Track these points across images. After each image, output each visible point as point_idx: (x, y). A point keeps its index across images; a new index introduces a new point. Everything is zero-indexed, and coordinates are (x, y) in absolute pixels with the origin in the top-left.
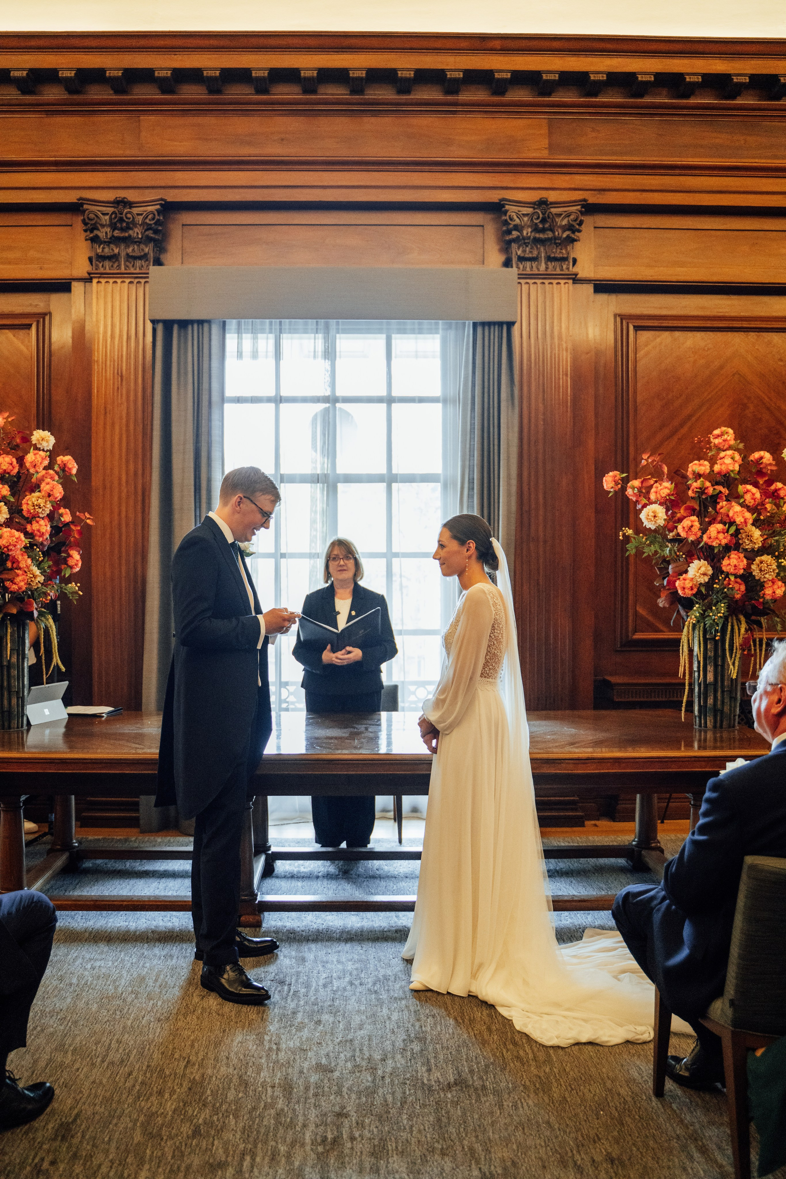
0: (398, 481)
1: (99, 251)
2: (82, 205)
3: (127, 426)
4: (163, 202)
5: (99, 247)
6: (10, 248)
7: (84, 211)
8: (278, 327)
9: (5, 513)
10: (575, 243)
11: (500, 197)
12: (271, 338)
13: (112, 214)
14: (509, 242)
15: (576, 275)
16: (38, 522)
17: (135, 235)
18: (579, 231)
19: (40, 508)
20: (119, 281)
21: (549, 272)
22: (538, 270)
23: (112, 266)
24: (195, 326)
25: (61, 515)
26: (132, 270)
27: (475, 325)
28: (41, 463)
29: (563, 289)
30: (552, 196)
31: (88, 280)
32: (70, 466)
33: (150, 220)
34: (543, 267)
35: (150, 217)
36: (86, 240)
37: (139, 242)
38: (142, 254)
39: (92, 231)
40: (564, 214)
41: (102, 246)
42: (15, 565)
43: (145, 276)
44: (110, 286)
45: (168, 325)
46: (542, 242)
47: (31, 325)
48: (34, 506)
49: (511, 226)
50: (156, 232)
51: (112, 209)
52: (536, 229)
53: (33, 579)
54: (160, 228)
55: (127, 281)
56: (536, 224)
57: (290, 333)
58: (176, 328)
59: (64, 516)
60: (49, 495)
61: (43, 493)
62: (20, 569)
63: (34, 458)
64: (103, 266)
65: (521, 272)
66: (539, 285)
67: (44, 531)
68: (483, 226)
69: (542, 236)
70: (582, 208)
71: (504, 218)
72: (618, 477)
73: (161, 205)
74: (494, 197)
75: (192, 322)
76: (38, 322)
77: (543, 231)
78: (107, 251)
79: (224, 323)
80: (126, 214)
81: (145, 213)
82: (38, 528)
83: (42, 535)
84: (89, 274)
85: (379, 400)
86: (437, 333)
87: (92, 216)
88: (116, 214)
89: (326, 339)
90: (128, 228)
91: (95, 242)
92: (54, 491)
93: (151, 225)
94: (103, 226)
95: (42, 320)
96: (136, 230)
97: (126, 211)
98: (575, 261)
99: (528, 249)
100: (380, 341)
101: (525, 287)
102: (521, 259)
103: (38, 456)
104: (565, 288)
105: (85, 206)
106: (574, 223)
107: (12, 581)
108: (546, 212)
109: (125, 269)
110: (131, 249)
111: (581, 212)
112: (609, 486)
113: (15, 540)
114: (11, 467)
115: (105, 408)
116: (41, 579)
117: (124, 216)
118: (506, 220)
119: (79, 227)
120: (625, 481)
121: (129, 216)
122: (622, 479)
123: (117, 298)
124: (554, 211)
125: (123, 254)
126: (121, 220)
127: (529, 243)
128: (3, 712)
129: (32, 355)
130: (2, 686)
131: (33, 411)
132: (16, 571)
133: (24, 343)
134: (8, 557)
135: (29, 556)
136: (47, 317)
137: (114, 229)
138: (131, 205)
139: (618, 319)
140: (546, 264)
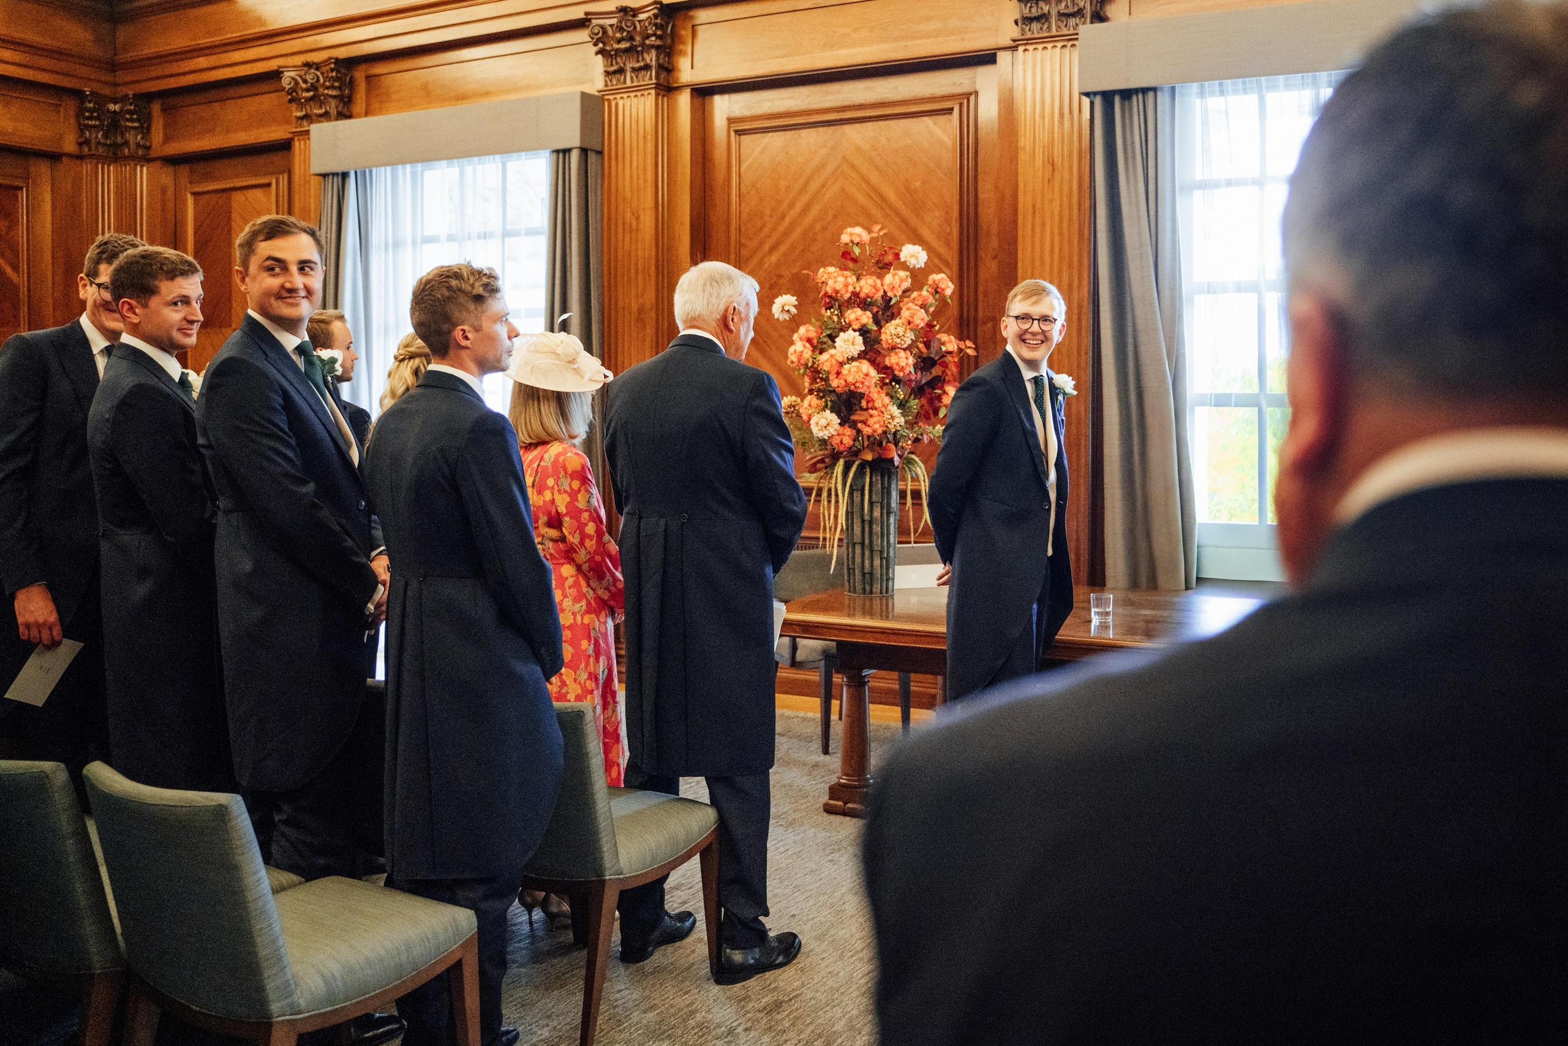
1: (1028, 11)
3: (1060, 227)
5: (1026, 6)
6: (928, 19)
9: (859, 344)
12: (1253, 99)
16: (896, 353)
20: (1049, 46)
23: (1041, 29)
24: (1140, 96)
25: (944, 344)
26: (1065, 31)
28: (901, 284)
31: (1013, 48)
32: (944, 287)
38: (1076, 9)
41: (1029, 5)
42: (870, 405)
43: (1079, 37)
44: (1039, 53)
45: (1107, 97)
47: (952, 109)
48: (893, 336)
53: (891, 421)
55: (1060, 45)
58: (1117, 99)
59: (948, 345)
60: (909, 323)
62: (876, 409)
63: (892, 280)
64: (1030, 30)
67: (903, 364)
75: (1136, 91)
76: (961, 105)
78: (1035, 11)
79: (1175, 90)
82: (897, 360)
83: (902, 369)
91: (1022, 2)
92: (915, 317)
95: (966, 101)
103: (899, 276)
107: (864, 422)
109: (1057, 31)
110: (1063, 4)
113: (863, 376)
114: (874, 291)
115: (1034, 206)
116: (901, 419)
123: (1048, 67)
125: (1054, 13)
128: (864, 574)
129: (954, 146)
130: (863, 544)
131: (955, 213)
132: (871, 411)
133: (944, 131)
134: (862, 396)
135: (887, 394)
136: (972, 98)
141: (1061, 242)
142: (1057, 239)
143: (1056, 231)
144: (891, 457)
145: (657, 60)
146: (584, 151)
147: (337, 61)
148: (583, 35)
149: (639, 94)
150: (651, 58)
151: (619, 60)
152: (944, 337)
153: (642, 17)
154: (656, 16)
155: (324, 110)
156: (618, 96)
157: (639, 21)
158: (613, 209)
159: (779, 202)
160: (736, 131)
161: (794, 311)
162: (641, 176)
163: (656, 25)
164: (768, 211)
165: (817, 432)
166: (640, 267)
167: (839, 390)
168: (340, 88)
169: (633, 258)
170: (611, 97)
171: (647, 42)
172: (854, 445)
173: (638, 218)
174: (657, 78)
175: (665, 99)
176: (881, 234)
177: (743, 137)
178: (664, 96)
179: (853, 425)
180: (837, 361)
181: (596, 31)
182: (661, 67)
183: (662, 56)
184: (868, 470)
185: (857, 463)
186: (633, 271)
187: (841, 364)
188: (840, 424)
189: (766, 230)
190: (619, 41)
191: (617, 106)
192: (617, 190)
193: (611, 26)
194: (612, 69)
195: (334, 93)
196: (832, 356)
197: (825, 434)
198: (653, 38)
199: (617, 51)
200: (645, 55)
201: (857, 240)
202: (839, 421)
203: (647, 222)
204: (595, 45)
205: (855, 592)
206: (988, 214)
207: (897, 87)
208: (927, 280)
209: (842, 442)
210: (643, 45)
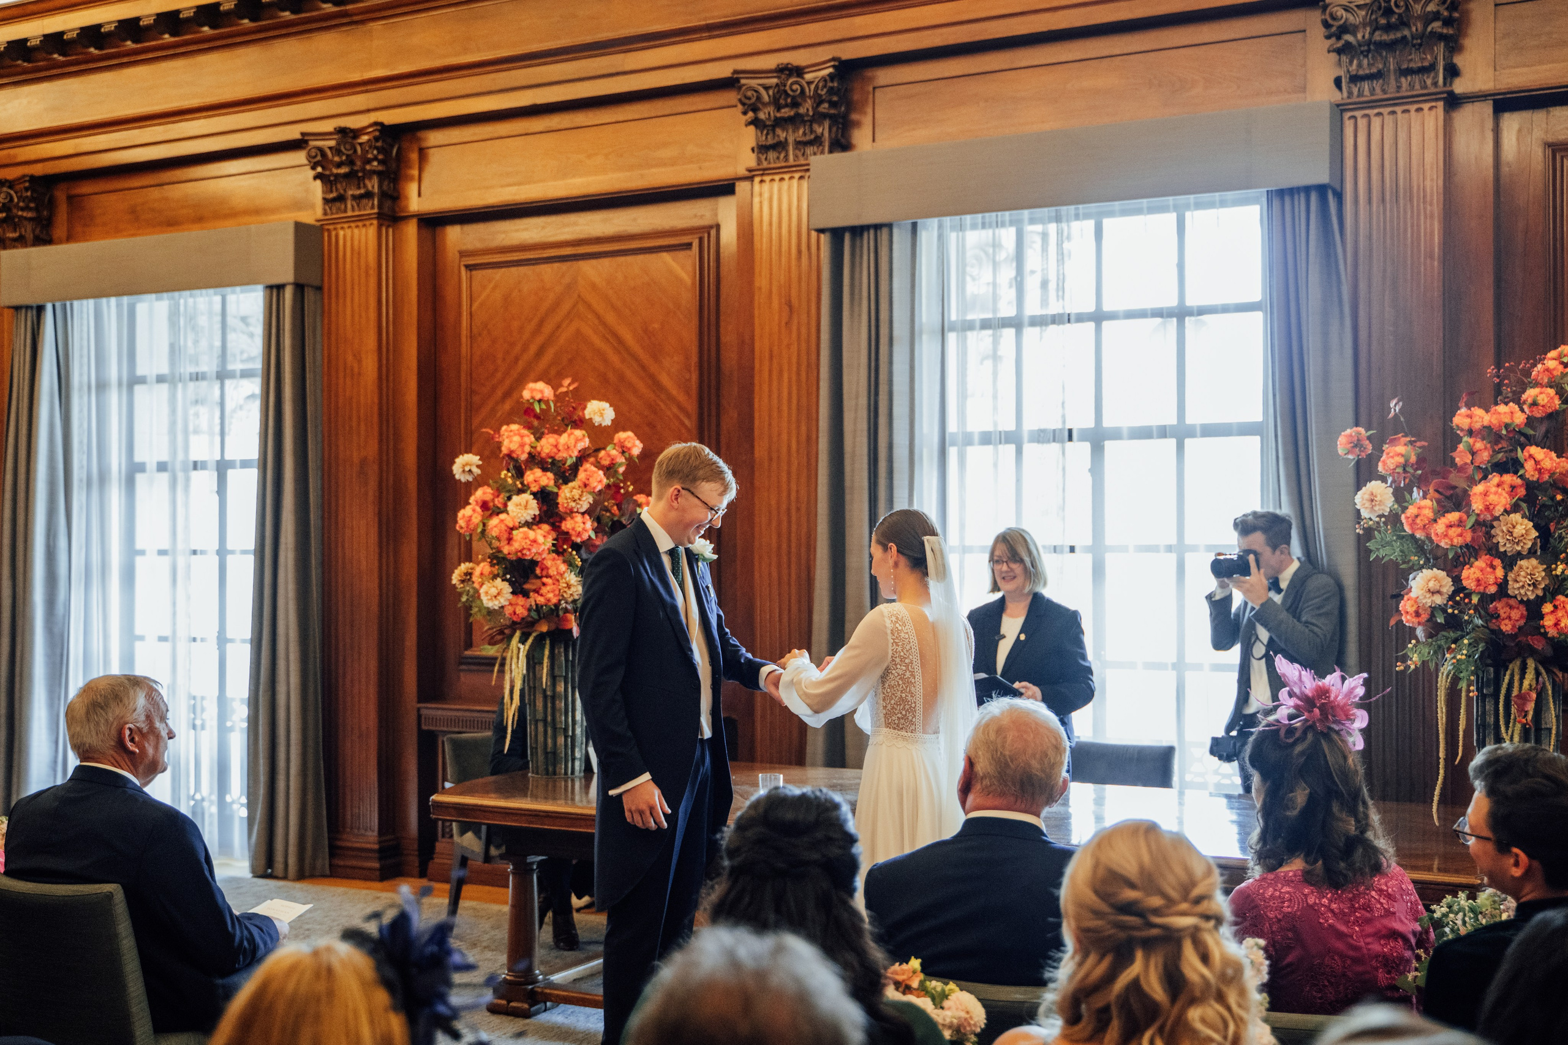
1: (763, 138)
2: (737, 79)
3: (798, 374)
4: (838, 62)
5: (762, 133)
6: (664, 145)
7: (740, 88)
9: (534, 508)
13: (775, 86)
16: (572, 518)
17: (804, 111)
19: (574, 501)
20: (786, 176)
21: (1403, 93)
22: (1384, 92)
23: (778, 158)
24: (872, 232)
26: (801, 161)
29: (1427, 118)
31: (750, 179)
33: (820, 89)
34: (1391, 86)
35: (821, 85)
36: (748, 124)
37: (810, 122)
38: (815, 137)
39: (752, 112)
41: (765, 132)
42: (544, 573)
44: (776, 185)
45: (837, 234)
46: (1390, 46)
47: (691, 244)
48: (569, 499)
49: (1334, 28)
50: (831, 103)
51: (775, 81)
52: (1377, 29)
53: (568, 589)
54: (837, 98)
55: (797, 175)
58: (847, 239)
60: (585, 485)
61: (580, 483)
62: (550, 576)
64: (768, 159)
65: (1354, 99)
67: (579, 529)
68: (1305, 30)
69: (1388, 37)
73: (833, 66)
75: (867, 228)
76: (701, 240)
77: (1388, 28)
78: (772, 138)
79: (914, 226)
80: (792, 84)
81: (817, 80)
82: (575, 525)
83: (579, 534)
87: (750, 92)
88: (779, 85)
90: (795, 104)
91: (757, 127)
92: (593, 479)
93: (823, 94)
94: (765, 104)
95: (706, 235)
96: (804, 105)
97: (791, 80)
98: (1449, 71)
99: (1366, 61)
100: (1167, 223)
101: (1362, 123)
102: (1354, 78)
104: (1431, 115)
105: (742, 80)
107: (538, 592)
109: (794, 160)
110: (801, 131)
115: (771, 351)
117: (787, 88)
118: (1326, 21)
119: (738, 107)
121: (795, 87)
123: (784, 201)
126: (785, 93)
128: (546, 753)
129: (694, 284)
130: (545, 721)
131: (694, 359)
132: (545, 580)
133: (683, 267)
134: (534, 563)
135: (564, 562)
136: (713, 232)
137: (779, 108)
138: (799, 71)
139: (1549, 152)
140: (1397, 80)
141: (798, 390)
142: (794, 388)
143: (794, 378)
144: (568, 627)
145: (380, 186)
146: (299, 287)
147: (33, 179)
148: (299, 157)
149: (360, 224)
150: (373, 184)
151: (339, 186)
153: (365, 138)
154: (376, 139)
155: (17, 234)
156: (339, 226)
157: (361, 144)
158: (333, 349)
159: (512, 345)
160: (467, 267)
161: (476, 471)
162: (363, 314)
163: (376, 148)
164: (500, 356)
165: (488, 602)
166: (362, 415)
167: (511, 557)
168: (37, 209)
169: (354, 405)
170: (331, 227)
171: (368, 167)
172: (529, 615)
173: (360, 361)
174: (380, 206)
175: (391, 231)
176: (571, 388)
177: (474, 273)
178: (388, 227)
179: (526, 594)
180: (507, 526)
181: (313, 154)
182: (384, 195)
183: (386, 183)
184: (548, 642)
185: (534, 634)
186: (355, 419)
187: (512, 529)
188: (512, 593)
189: (499, 375)
190: (339, 165)
191: (337, 236)
192: (337, 329)
193: (330, 148)
194: (331, 196)
195: (30, 215)
196: (502, 521)
197: (494, 604)
198: (375, 163)
199: (337, 176)
200: (367, 182)
201: (538, 396)
202: (511, 590)
203: (370, 365)
204: (313, 168)
205: (537, 773)
206: (730, 359)
207: (635, 220)
208: (612, 439)
209: (515, 613)
210: (363, 170)
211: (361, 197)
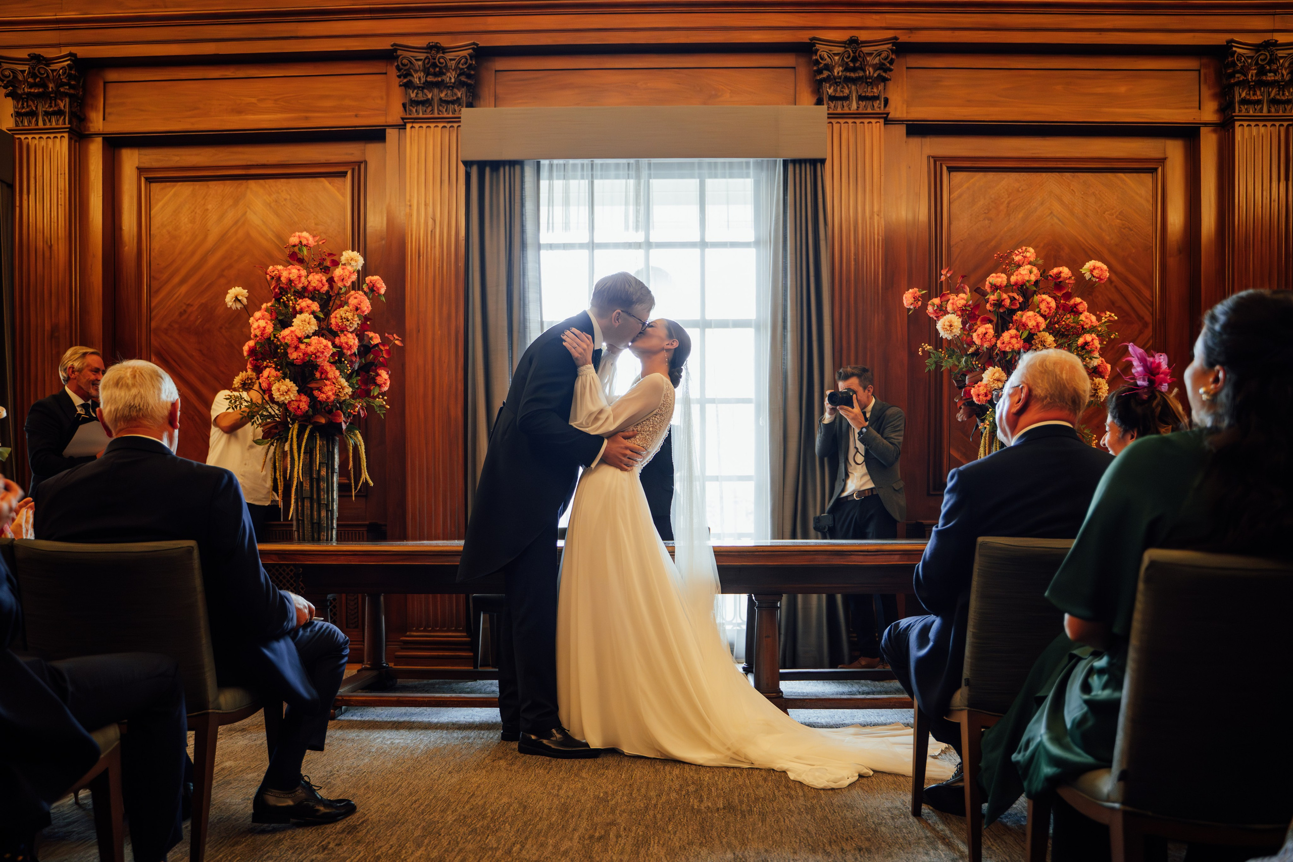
0: (713, 325)
1: (413, 95)
2: (395, 50)
4: (475, 47)
5: (413, 92)
6: (326, 97)
7: (398, 57)
8: (590, 173)
9: (314, 324)
10: (887, 82)
11: (811, 36)
12: (585, 183)
13: (425, 59)
14: (820, 82)
15: (888, 114)
16: (345, 335)
17: (448, 79)
18: (891, 70)
19: (348, 321)
20: (432, 125)
21: (860, 111)
22: (850, 109)
24: (507, 168)
25: (371, 339)
26: (445, 115)
27: (785, 163)
28: (349, 277)
29: (874, 127)
30: (863, 36)
31: (402, 127)
32: (379, 286)
33: (462, 65)
34: (854, 105)
35: (463, 60)
36: (400, 86)
37: (452, 87)
38: (455, 98)
39: (405, 76)
40: (875, 53)
41: (416, 91)
42: (323, 376)
43: (457, 120)
44: (423, 131)
45: (481, 166)
46: (854, 81)
47: (346, 173)
48: (342, 319)
49: (821, 65)
50: (469, 76)
51: (425, 55)
52: (847, 69)
53: (341, 390)
54: (472, 72)
55: (441, 125)
56: (847, 63)
57: (602, 178)
58: (488, 170)
59: (374, 340)
60: (357, 309)
61: (351, 307)
62: (328, 379)
63: (342, 272)
64: (416, 110)
65: (831, 111)
66: (851, 124)
67: (352, 344)
68: (795, 68)
69: (853, 75)
70: (893, 46)
71: (814, 58)
72: (918, 293)
73: (473, 49)
74: (804, 37)
75: (504, 163)
76: (353, 170)
77: (854, 70)
78: (421, 97)
79: (538, 163)
80: (439, 59)
81: (458, 58)
82: (346, 340)
83: (350, 348)
84: (403, 119)
85: (693, 245)
86: (748, 176)
87: (405, 61)
88: (429, 59)
89: (638, 185)
90: (441, 73)
91: (409, 88)
92: (362, 304)
93: (463, 69)
94: (416, 71)
95: (357, 168)
96: (449, 74)
97: (438, 56)
98: (886, 101)
99: (839, 88)
100: (692, 184)
101: (836, 126)
102: (832, 98)
103: (346, 271)
104: (877, 126)
105: (399, 52)
106: (886, 62)
107: (320, 390)
108: (856, 51)
109: (438, 114)
110: (444, 94)
111: (892, 50)
112: (908, 302)
113: (323, 347)
114: (321, 285)
116: (349, 390)
117: (437, 61)
118: (817, 60)
119: (393, 72)
120: (926, 298)
121: (442, 60)
122: (923, 296)
123: (431, 142)
124: (866, 50)
125: (436, 99)
126: (434, 65)
127: (840, 83)
128: (312, 524)
129: (347, 203)
130: (311, 499)
132: (324, 381)
133: (339, 191)
134: (316, 368)
135: (338, 368)
136: (362, 166)
137: (428, 74)
138: (444, 50)
139: (932, 161)
140: (858, 103)
144: (338, 422)
145: (71, 107)
150: (64, 104)
151: (31, 103)
152: (371, 334)
153: (56, 66)
154: (70, 67)
156: (30, 136)
157: (53, 70)
160: (148, 178)
161: (245, 301)
163: (69, 75)
164: (178, 249)
165: (278, 396)
167: (298, 362)
170: (22, 136)
171: (61, 90)
172: (309, 410)
174: (70, 123)
175: (78, 143)
176: (319, 242)
177: (155, 184)
178: (76, 140)
179: (310, 393)
180: (296, 336)
182: (73, 115)
183: (75, 104)
184: (319, 433)
185: (311, 426)
187: (300, 339)
190: (32, 86)
191: (27, 144)
193: (24, 71)
196: (292, 332)
197: (284, 399)
198: (67, 87)
199: (29, 94)
200: (59, 102)
201: (305, 242)
202: (297, 389)
209: (298, 407)
210: (56, 91)
211: (54, 113)
